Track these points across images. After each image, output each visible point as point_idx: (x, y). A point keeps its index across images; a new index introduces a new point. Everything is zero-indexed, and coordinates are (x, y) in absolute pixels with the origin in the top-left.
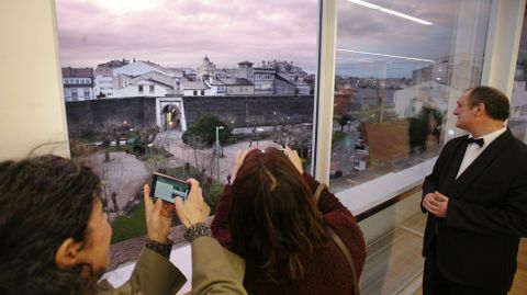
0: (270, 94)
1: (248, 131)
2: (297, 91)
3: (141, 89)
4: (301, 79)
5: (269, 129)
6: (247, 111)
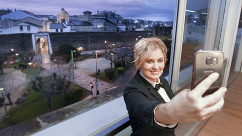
0: (102, 30)
1: (90, 52)
3: (21, 28)
4: (120, 22)
5: (102, 51)
6: (89, 41)
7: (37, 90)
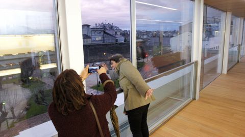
4: (119, 33)
7: (39, 103)
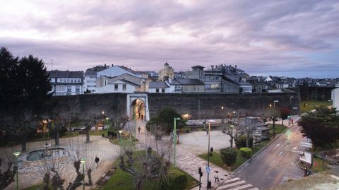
1: (200, 122)
2: (241, 90)
3: (116, 87)
4: (244, 80)
6: (199, 106)
